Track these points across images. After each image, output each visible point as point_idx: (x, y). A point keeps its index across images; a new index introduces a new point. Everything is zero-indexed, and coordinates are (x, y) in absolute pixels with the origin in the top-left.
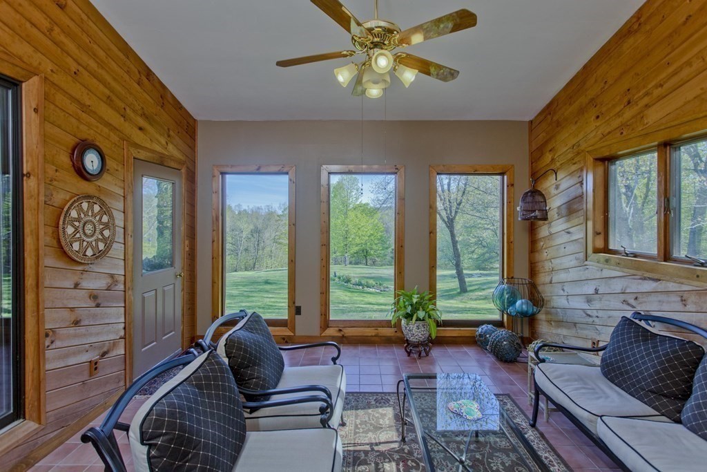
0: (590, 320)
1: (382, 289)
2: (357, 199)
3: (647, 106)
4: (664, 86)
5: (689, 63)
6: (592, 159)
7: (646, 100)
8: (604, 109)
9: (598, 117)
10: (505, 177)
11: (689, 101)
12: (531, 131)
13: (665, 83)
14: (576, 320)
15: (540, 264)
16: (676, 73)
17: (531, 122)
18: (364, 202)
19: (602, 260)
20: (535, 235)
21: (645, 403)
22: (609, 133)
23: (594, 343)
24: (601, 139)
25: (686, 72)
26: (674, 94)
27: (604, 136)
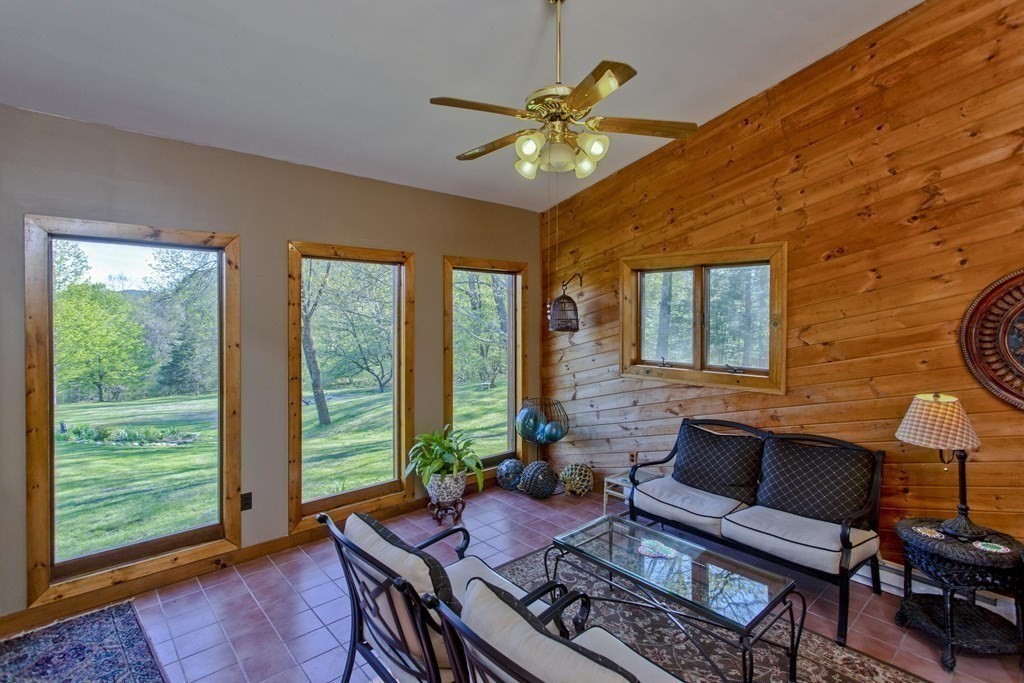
0: (629, 433)
1: (180, 440)
2: (77, 274)
3: (692, 229)
4: (709, 215)
5: (731, 202)
6: (629, 270)
7: (690, 224)
8: (644, 222)
9: (637, 228)
10: (519, 278)
11: (731, 234)
12: (543, 225)
13: (710, 212)
14: (609, 436)
15: (556, 379)
16: (720, 207)
17: (543, 214)
18: (93, 282)
19: (642, 371)
20: (549, 346)
21: (728, 497)
22: (650, 246)
23: (632, 456)
24: (640, 251)
25: (728, 209)
26: (717, 224)
27: (644, 248)
